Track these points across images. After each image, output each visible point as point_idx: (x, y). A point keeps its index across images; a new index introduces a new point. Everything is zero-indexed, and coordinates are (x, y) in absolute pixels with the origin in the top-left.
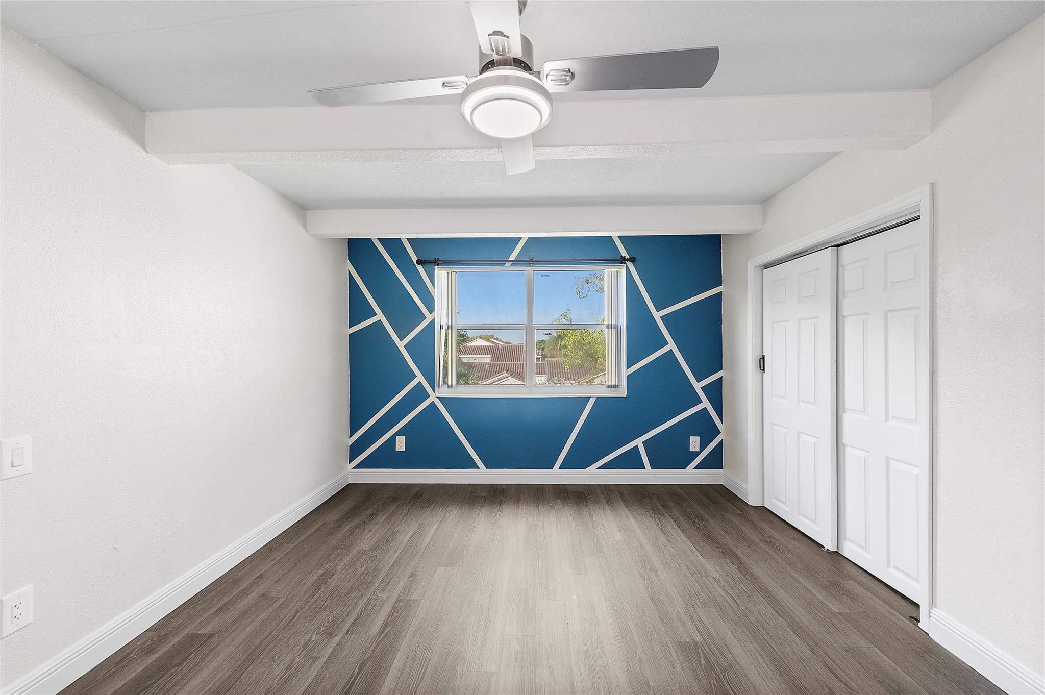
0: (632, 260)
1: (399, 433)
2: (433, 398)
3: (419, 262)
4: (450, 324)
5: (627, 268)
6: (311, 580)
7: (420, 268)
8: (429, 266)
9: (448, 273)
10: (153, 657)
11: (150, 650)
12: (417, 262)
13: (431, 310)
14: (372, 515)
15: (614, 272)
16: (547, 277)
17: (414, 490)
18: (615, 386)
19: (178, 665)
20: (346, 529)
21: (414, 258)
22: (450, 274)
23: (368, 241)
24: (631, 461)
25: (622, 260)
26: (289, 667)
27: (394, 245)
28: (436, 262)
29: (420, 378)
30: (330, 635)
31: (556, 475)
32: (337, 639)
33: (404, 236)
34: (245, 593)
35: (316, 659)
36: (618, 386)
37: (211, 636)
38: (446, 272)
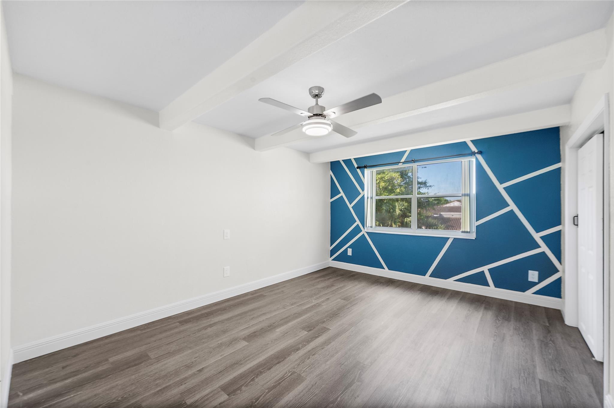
0: (480, 153)
1: (349, 247)
2: (363, 232)
3: (358, 168)
4: (372, 196)
5: (477, 159)
6: (297, 291)
7: (358, 170)
8: (362, 169)
9: (371, 171)
10: (252, 296)
11: (253, 295)
12: (357, 167)
13: (363, 190)
14: (330, 278)
15: (467, 161)
16: (425, 168)
17: (354, 273)
18: (467, 232)
19: (256, 299)
20: (318, 280)
21: (356, 166)
22: (372, 172)
23: (338, 162)
24: (480, 279)
25: (473, 154)
26: (278, 308)
27: (348, 162)
28: (365, 167)
29: (358, 222)
30: (292, 305)
31: (426, 280)
32: (293, 306)
33: (352, 158)
34: (278, 289)
35: (285, 308)
36: (469, 232)
37: (266, 296)
38: (370, 171)
